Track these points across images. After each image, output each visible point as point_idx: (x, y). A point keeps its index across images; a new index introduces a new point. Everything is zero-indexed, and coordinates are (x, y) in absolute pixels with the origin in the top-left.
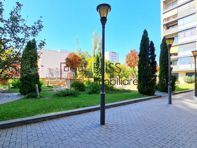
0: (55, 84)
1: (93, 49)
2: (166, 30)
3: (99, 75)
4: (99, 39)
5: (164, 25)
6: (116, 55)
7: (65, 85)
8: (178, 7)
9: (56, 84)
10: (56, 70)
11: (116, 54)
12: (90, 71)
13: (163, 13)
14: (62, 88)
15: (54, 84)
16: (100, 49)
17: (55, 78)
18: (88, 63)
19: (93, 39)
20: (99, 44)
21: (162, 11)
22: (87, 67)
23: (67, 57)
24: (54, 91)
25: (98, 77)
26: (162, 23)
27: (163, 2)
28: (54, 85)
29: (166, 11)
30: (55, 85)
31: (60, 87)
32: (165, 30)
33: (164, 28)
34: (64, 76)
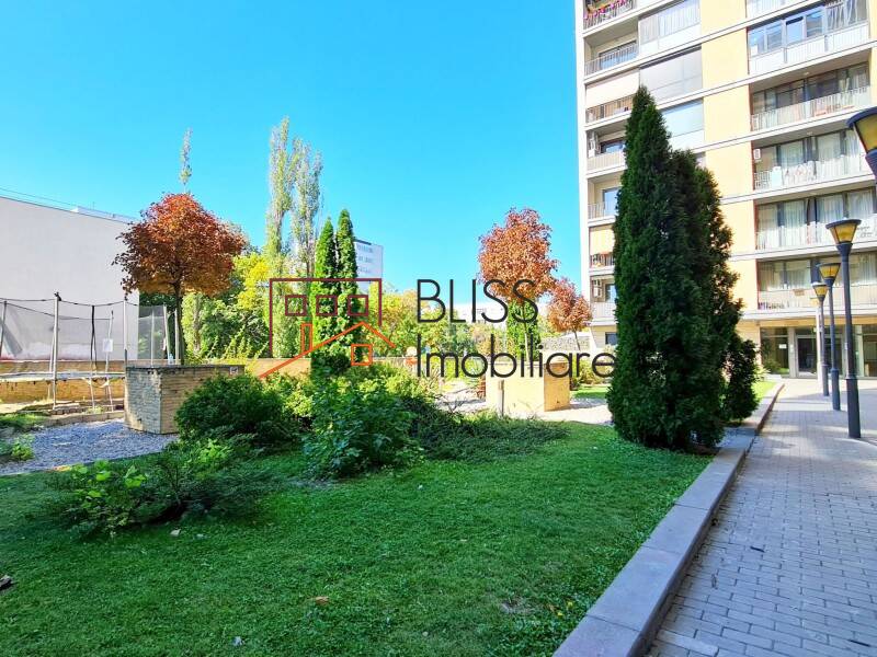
0: (38, 399)
1: (273, 210)
2: (596, 153)
3: (343, 343)
4: (304, 165)
5: (589, 133)
6: (369, 255)
7: (120, 407)
8: (643, 68)
9: (49, 401)
10: (51, 307)
11: (371, 251)
12: (256, 320)
13: (586, 85)
14: (97, 424)
15: (31, 399)
16: (308, 213)
17: (44, 363)
18: (243, 280)
19: (271, 160)
20: (304, 193)
21: (581, 77)
22: (235, 301)
23: (139, 220)
24: (29, 457)
25: (333, 350)
26: (583, 125)
27: (585, 38)
28: (35, 403)
29: (597, 78)
30: (42, 403)
31: (84, 420)
32: (592, 152)
33: (589, 147)
34: (110, 348)
